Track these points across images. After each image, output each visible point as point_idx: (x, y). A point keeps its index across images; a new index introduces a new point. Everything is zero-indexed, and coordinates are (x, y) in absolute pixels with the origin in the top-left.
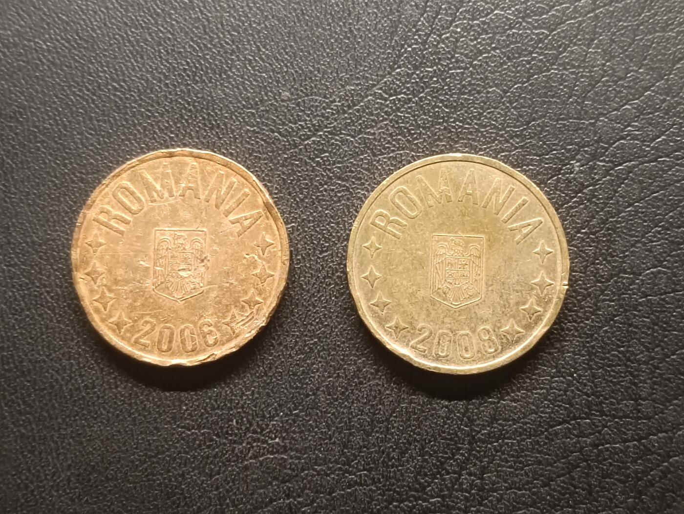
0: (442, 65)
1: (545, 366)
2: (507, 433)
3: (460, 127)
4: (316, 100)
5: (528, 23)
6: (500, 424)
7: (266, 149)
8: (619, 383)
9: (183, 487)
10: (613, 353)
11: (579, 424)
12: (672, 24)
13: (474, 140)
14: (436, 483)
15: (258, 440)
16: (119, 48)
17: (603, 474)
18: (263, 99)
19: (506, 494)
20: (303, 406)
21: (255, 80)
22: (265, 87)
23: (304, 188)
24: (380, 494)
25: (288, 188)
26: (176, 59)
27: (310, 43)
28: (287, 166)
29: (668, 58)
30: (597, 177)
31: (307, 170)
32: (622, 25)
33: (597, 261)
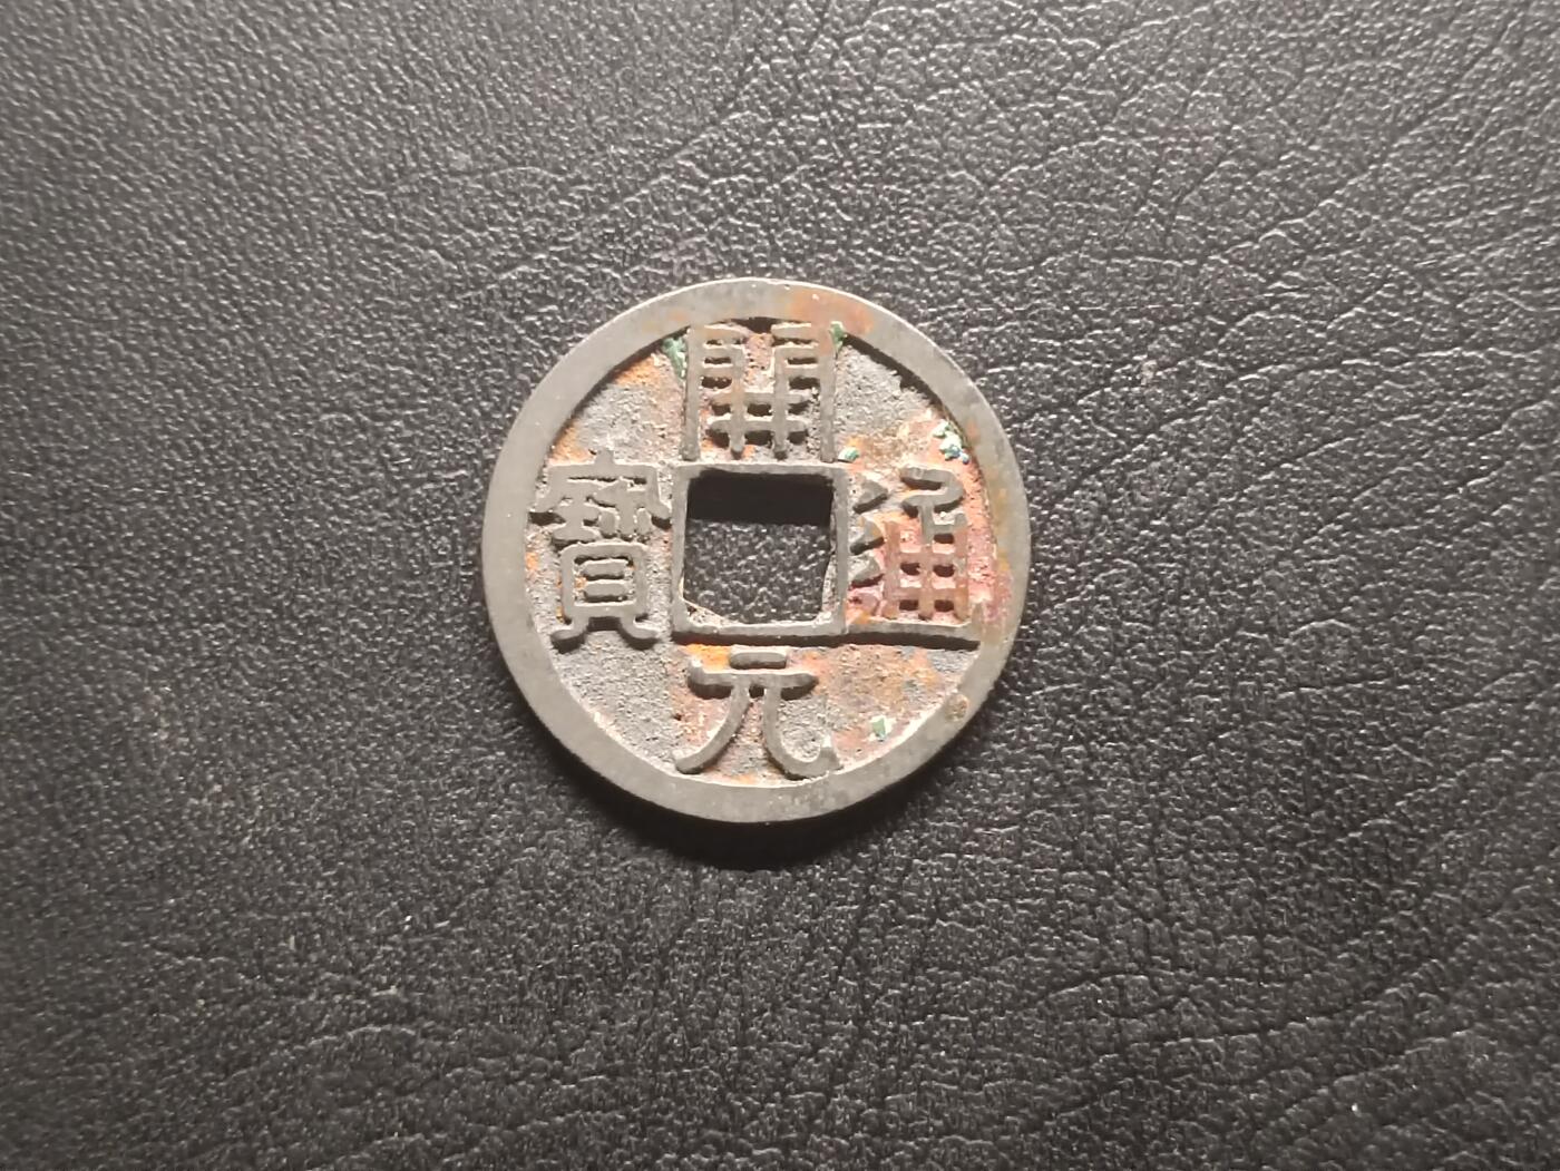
0: (841, 110)
1: (1047, 841)
2: (948, 998)
3: (876, 260)
4: (534, 177)
5: (1051, 19)
6: (931, 977)
7: (407, 285)
8: (1223, 889)
9: (159, 1092)
10: (1211, 818)
11: (1121, 986)
12: (1395, 40)
13: (908, 294)
14: (769, 1112)
15: (344, 988)
16: (67, 27)
17: (1170, 1107)
18: (406, 167)
19: (936, 1145)
20: (461, 911)
21: (388, 119)
22: (412, 138)
23: (495, 387)
24: (632, 1132)
25: (455, 385)
26: (201, 61)
27: (527, 39)
28: (456, 330)
29: (1382, 120)
30: (1195, 396)
31: (504, 344)
32: (1272, 38)
33: (1185, 598)
